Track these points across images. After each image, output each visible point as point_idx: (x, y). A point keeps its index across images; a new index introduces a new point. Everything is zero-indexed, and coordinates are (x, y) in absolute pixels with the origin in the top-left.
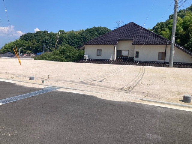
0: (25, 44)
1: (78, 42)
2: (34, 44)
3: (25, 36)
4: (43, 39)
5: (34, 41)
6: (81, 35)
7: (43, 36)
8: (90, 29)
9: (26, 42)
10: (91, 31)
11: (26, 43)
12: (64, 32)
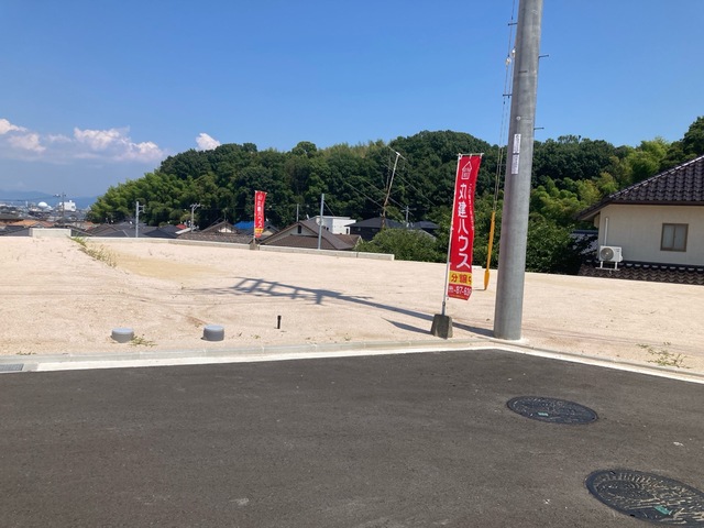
0: (177, 189)
1: (366, 185)
2: (208, 189)
3: (177, 163)
4: (243, 173)
5: (210, 179)
6: (377, 159)
7: (241, 162)
8: (409, 140)
9: (180, 182)
10: (414, 147)
11: (180, 187)
12: (315, 150)
